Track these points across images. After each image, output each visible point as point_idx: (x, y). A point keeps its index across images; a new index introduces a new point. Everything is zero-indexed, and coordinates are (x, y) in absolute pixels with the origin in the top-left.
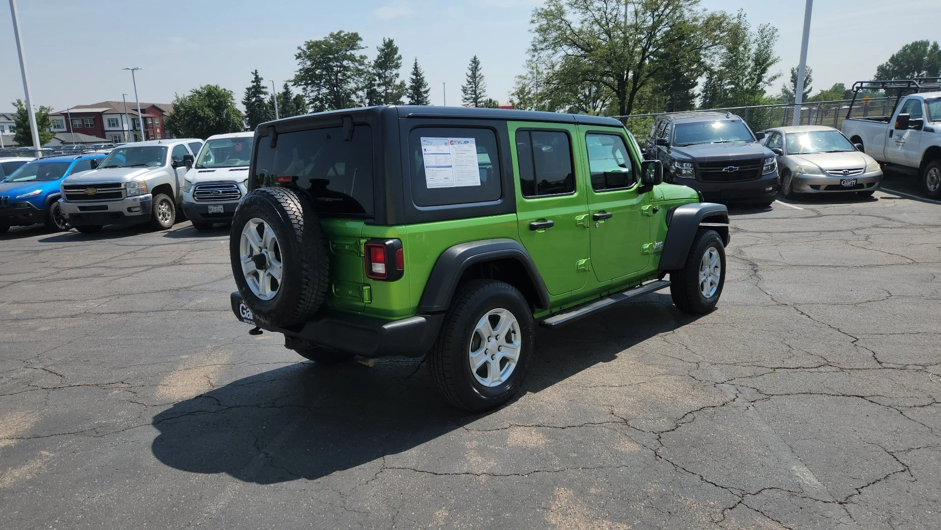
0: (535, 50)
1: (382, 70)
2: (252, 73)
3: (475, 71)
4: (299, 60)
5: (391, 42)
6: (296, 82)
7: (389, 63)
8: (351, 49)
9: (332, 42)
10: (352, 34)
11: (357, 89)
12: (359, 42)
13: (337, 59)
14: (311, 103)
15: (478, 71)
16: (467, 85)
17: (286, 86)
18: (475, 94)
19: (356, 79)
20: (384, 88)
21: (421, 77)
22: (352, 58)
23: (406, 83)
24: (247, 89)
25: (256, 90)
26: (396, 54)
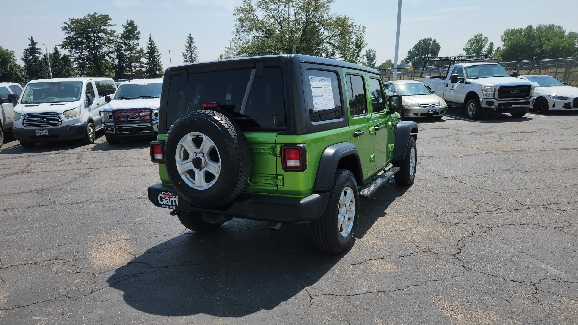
0: (238, 32)
1: (127, 40)
2: (29, 39)
3: (191, 44)
4: (65, 31)
5: (132, 22)
6: (64, 46)
7: (132, 36)
8: (104, 26)
9: (89, 20)
10: (104, 15)
11: (110, 52)
12: (109, 21)
13: (93, 32)
14: (75, 61)
15: (193, 43)
16: (186, 52)
17: (56, 49)
18: (192, 58)
19: (108, 45)
20: (129, 52)
21: (154, 46)
22: (105, 32)
23: (144, 49)
24: (25, 50)
25: (32, 50)
26: (136, 30)
